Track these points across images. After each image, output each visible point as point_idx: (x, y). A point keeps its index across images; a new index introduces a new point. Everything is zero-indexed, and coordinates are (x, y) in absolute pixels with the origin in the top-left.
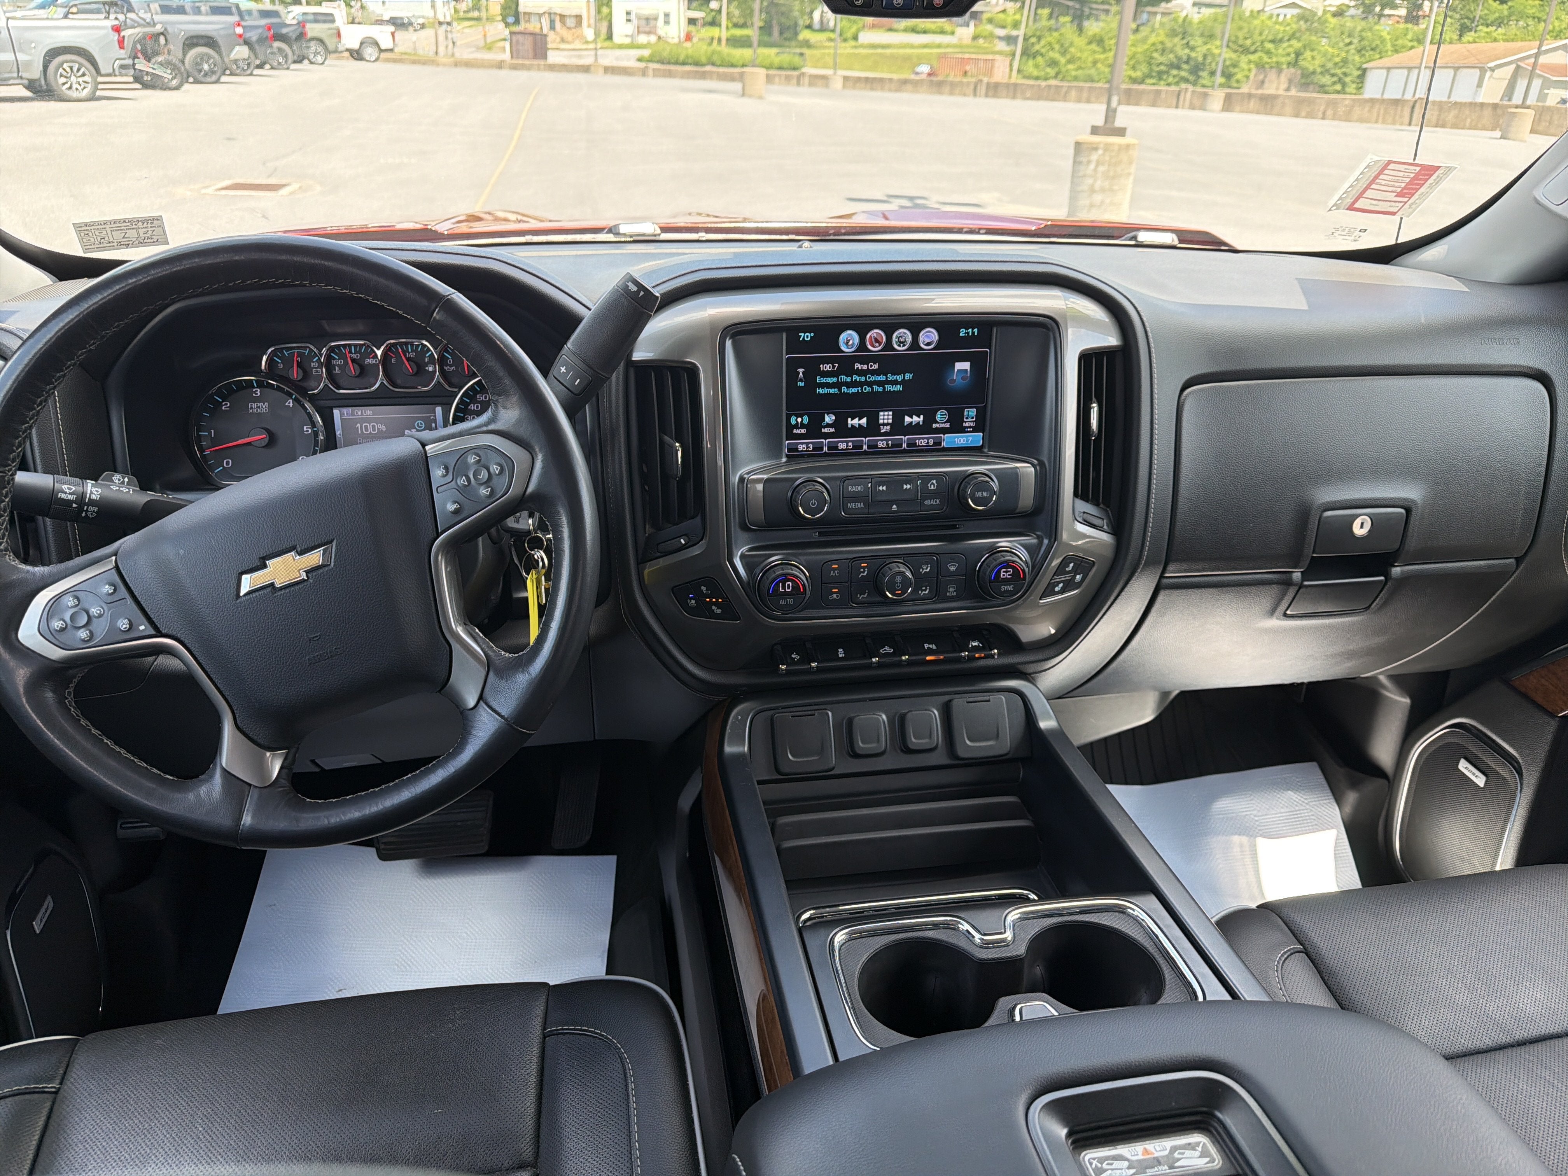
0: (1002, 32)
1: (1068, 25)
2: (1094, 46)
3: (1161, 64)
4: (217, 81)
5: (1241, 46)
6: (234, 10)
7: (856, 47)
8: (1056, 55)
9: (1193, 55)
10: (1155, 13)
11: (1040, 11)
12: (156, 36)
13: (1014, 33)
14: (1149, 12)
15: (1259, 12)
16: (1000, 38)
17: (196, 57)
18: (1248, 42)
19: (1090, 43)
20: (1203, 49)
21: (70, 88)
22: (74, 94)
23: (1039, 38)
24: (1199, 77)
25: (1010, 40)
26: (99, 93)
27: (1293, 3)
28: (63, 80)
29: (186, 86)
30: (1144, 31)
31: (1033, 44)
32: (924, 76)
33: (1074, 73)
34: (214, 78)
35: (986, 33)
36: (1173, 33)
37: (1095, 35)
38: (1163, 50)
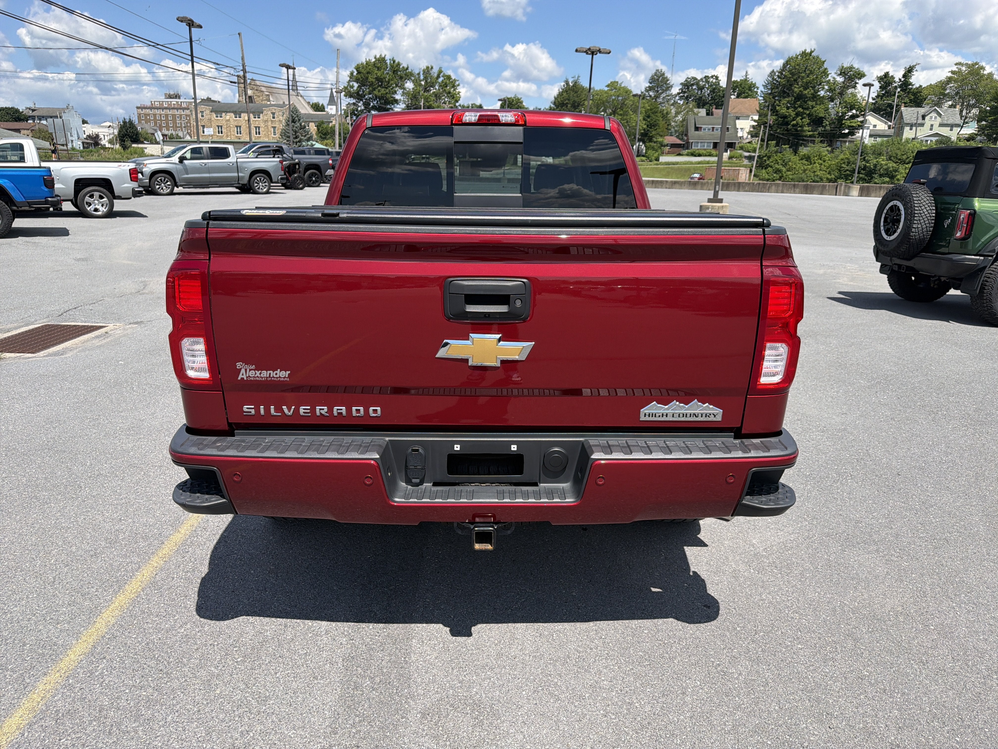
0: (747, 154)
1: (788, 149)
2: (804, 162)
3: (847, 170)
4: (318, 186)
5: (900, 159)
6: (326, 152)
7: (657, 164)
8: (780, 167)
9: (868, 165)
10: (845, 142)
11: (770, 142)
12: (295, 165)
13: (753, 154)
14: (841, 141)
15: (913, 139)
16: (746, 157)
17: (309, 174)
18: (904, 157)
19: (802, 159)
20: (875, 161)
21: (259, 188)
22: (260, 191)
23: (769, 157)
24: (872, 178)
25: (750, 158)
26: (271, 191)
27: (937, 133)
28: (256, 185)
29: (306, 188)
30: (837, 152)
31: (765, 160)
32: (696, 180)
33: (791, 177)
34: (317, 184)
35: (737, 155)
36: (855, 153)
37: (804, 155)
38: (849, 163)
